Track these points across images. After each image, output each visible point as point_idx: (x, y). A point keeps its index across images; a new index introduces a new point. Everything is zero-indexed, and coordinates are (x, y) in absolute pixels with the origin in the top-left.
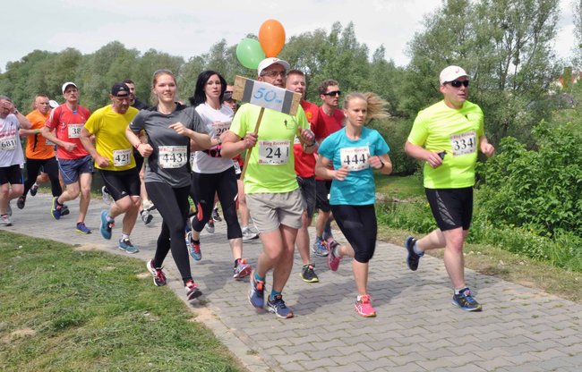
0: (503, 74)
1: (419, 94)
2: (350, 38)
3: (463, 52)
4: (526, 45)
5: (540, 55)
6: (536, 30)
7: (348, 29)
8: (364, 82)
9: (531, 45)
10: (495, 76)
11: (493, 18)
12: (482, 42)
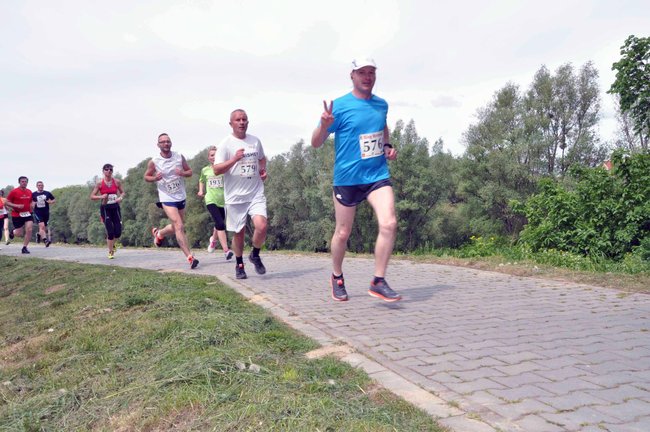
0: (551, 158)
1: (476, 179)
2: (412, 133)
3: (513, 141)
4: (572, 131)
5: (585, 139)
6: (580, 117)
7: (410, 126)
8: (425, 170)
9: (576, 131)
10: (544, 159)
11: (540, 109)
12: (530, 130)
